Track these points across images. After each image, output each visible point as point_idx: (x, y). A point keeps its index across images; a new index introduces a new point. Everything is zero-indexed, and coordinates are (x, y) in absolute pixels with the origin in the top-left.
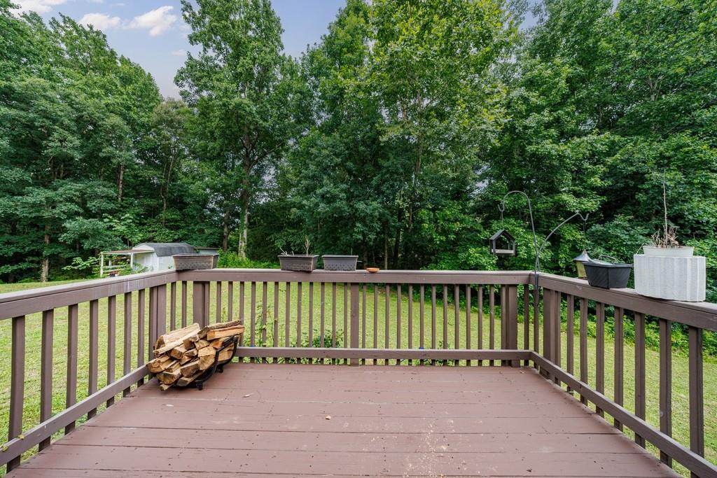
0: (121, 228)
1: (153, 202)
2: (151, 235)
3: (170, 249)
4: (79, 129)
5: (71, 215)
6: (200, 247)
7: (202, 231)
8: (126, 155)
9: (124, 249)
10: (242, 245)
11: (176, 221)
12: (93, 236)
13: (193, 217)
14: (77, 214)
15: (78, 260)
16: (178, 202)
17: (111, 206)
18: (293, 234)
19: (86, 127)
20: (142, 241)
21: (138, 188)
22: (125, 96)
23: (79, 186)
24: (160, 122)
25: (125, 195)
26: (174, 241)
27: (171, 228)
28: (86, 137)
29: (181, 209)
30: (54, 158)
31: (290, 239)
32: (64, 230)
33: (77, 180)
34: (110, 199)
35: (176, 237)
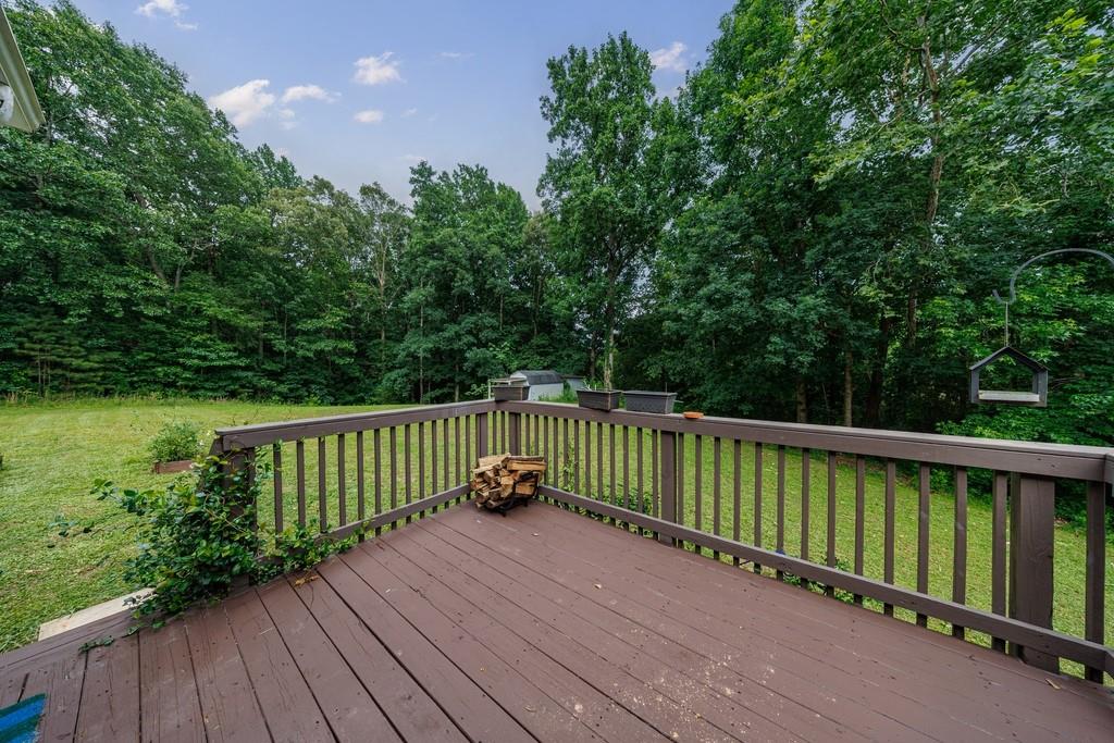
0: (501, 356)
1: (525, 328)
2: (524, 362)
3: (540, 376)
4: (472, 266)
5: (470, 346)
6: (566, 375)
7: (569, 356)
8: (505, 282)
9: (504, 377)
10: (608, 373)
11: (544, 346)
12: (484, 364)
13: (560, 341)
14: (474, 345)
15: (474, 386)
16: (546, 327)
17: (495, 335)
18: (673, 358)
19: (476, 263)
20: (518, 369)
21: (517, 315)
22: (500, 224)
23: (473, 319)
24: (528, 242)
25: (505, 323)
26: (544, 368)
27: (541, 354)
28: (476, 272)
29: (549, 333)
30: (459, 296)
31: (668, 365)
32: (466, 360)
33: (473, 314)
34: (494, 328)
35: (546, 364)
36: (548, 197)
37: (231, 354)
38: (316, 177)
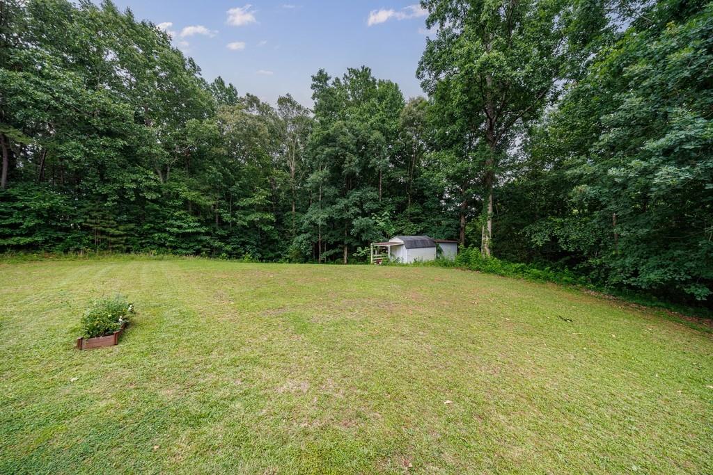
0: (382, 224)
1: (400, 199)
2: (400, 229)
3: (415, 241)
4: (358, 150)
5: (356, 215)
6: (439, 240)
7: (439, 223)
8: (382, 162)
9: (384, 241)
10: (486, 239)
11: (418, 214)
12: (367, 230)
13: (431, 210)
14: (359, 214)
15: (359, 249)
16: (419, 198)
17: (375, 206)
18: (562, 225)
19: (363, 147)
20: (396, 234)
21: (393, 188)
22: (381, 112)
23: (359, 193)
24: (404, 125)
25: (384, 196)
26: (418, 234)
27: (414, 221)
28: (362, 155)
29: (421, 203)
30: (347, 175)
31: (557, 233)
32: (352, 227)
33: (358, 189)
34: (375, 200)
35: (419, 230)
36: (427, 77)
37: (196, 224)
38: (248, 95)
